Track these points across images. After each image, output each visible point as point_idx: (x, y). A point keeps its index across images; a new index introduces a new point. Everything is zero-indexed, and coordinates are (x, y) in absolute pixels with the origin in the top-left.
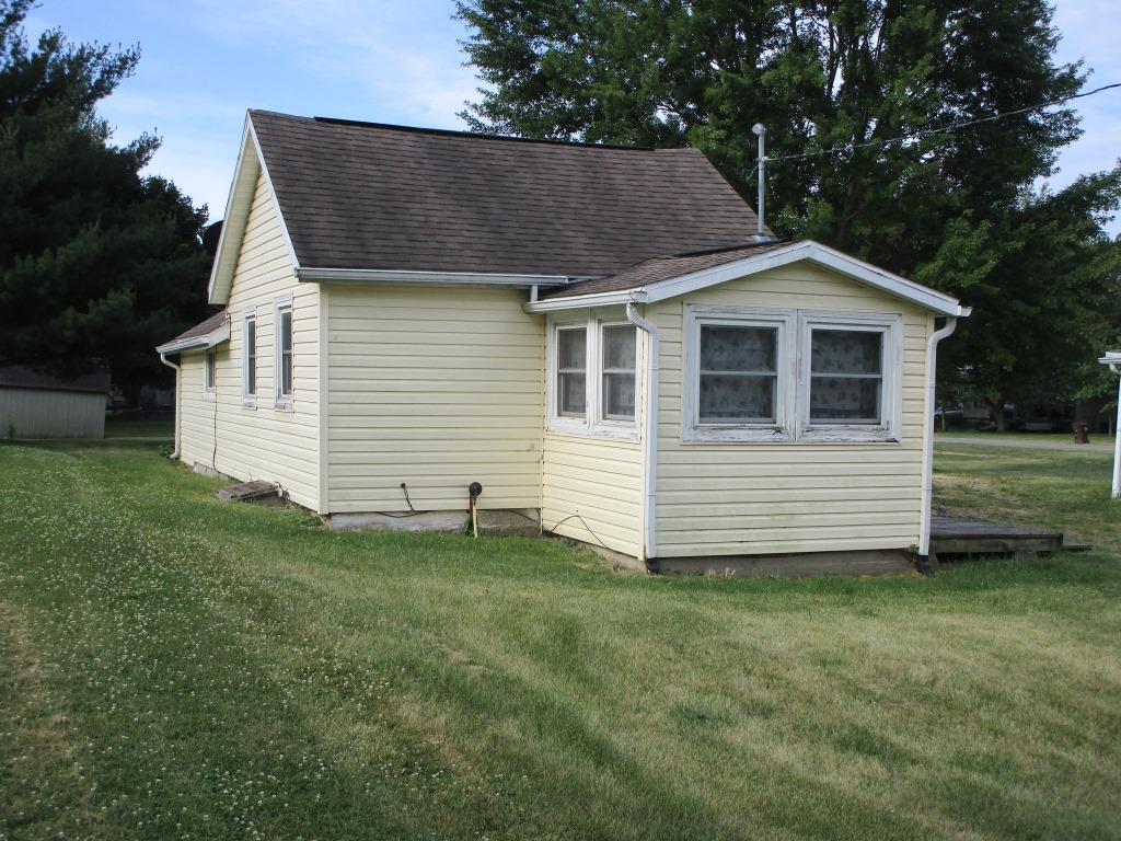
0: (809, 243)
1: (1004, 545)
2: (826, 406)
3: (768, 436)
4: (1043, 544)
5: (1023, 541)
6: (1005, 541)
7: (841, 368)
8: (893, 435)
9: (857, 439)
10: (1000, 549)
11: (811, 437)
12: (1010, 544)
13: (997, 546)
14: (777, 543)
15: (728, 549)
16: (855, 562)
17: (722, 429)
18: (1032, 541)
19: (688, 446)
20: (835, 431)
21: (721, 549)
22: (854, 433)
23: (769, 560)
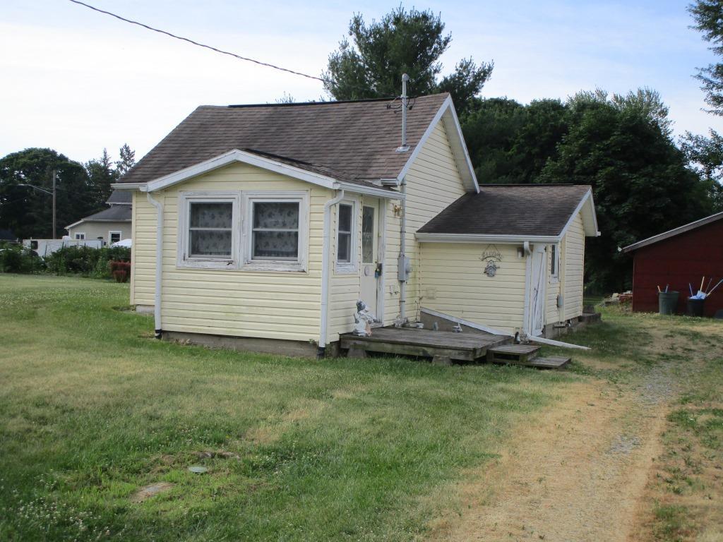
0: (235, 151)
1: (424, 351)
2: (274, 249)
3: (224, 265)
4: (459, 354)
5: (441, 351)
6: (425, 349)
7: (284, 225)
8: (303, 268)
9: (278, 269)
10: (421, 354)
11: (250, 267)
12: (430, 351)
13: (418, 351)
14: (229, 330)
15: (201, 330)
16: (281, 347)
17: (199, 261)
18: (450, 351)
19: (179, 270)
20: (265, 263)
21: (198, 329)
22: (277, 265)
23: (229, 339)
